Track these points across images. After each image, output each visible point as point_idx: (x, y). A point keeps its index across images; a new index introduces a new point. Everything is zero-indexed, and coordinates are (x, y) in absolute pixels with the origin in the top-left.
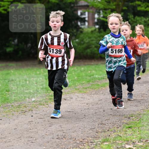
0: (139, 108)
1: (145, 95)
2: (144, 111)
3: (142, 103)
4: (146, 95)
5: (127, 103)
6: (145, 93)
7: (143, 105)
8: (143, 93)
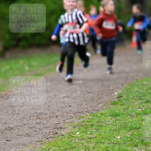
0: (33, 138)
1: (43, 114)
2: (41, 144)
3: (38, 130)
4: (45, 115)
5: (12, 130)
6: (43, 111)
7: (40, 132)
8: (39, 111)
